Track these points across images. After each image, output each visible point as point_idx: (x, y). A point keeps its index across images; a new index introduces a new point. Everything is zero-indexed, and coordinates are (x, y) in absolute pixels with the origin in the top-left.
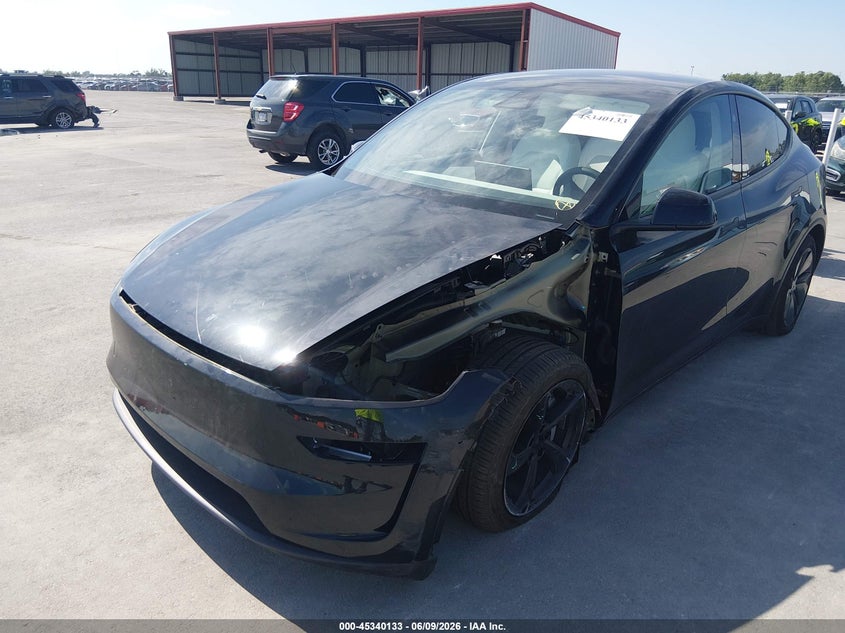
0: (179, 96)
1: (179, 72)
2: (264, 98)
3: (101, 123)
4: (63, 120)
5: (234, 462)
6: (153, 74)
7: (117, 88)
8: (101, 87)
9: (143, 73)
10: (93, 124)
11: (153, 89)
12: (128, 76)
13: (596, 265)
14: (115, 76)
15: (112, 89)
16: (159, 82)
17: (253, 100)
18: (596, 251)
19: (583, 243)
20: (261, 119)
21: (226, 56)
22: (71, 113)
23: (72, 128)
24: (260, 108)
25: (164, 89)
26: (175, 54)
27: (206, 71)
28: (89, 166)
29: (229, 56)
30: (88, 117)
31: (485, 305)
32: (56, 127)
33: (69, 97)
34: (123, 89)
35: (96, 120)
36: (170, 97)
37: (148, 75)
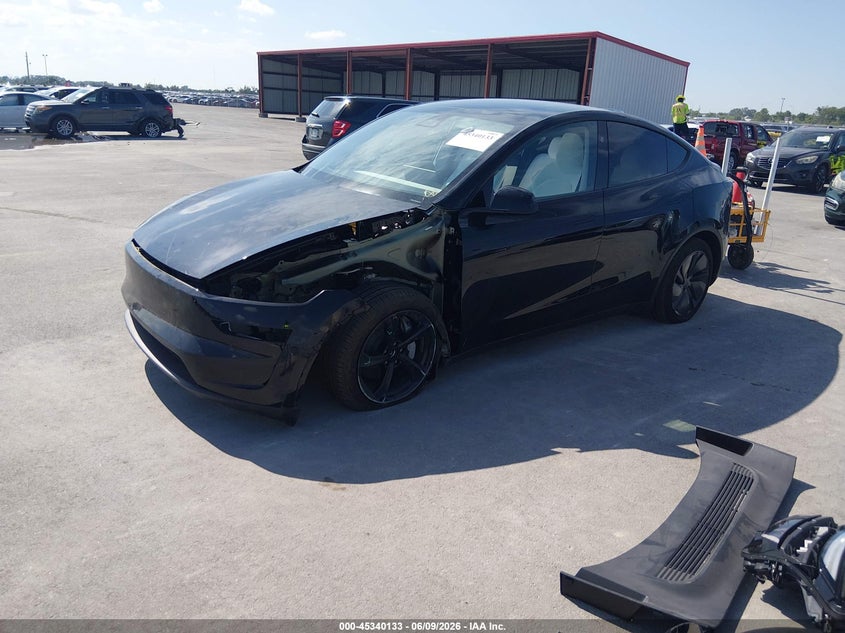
0: (264, 113)
1: (265, 90)
2: (317, 116)
3: (185, 136)
4: (152, 129)
5: (177, 337)
6: (246, 91)
7: (211, 103)
8: (195, 101)
9: (237, 90)
10: (178, 135)
11: (242, 105)
12: (223, 92)
13: (448, 237)
14: (210, 91)
15: (205, 104)
16: (248, 99)
17: (309, 118)
18: (448, 227)
19: (437, 220)
20: (313, 135)
21: (308, 76)
22: (159, 124)
23: (159, 137)
24: (313, 125)
25: (253, 106)
26: (262, 73)
27: (290, 90)
28: (164, 170)
29: (312, 77)
30: (174, 128)
31: (355, 254)
32: (145, 136)
33: (157, 109)
34: (215, 105)
35: (181, 131)
36: (256, 113)
37: (241, 92)
